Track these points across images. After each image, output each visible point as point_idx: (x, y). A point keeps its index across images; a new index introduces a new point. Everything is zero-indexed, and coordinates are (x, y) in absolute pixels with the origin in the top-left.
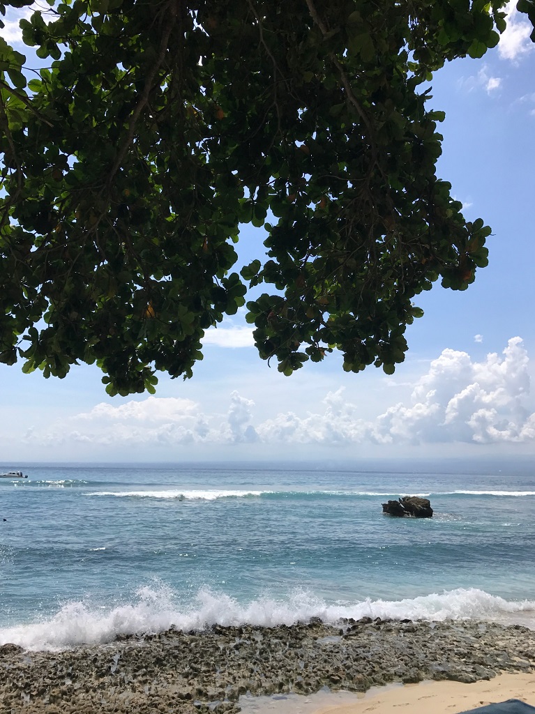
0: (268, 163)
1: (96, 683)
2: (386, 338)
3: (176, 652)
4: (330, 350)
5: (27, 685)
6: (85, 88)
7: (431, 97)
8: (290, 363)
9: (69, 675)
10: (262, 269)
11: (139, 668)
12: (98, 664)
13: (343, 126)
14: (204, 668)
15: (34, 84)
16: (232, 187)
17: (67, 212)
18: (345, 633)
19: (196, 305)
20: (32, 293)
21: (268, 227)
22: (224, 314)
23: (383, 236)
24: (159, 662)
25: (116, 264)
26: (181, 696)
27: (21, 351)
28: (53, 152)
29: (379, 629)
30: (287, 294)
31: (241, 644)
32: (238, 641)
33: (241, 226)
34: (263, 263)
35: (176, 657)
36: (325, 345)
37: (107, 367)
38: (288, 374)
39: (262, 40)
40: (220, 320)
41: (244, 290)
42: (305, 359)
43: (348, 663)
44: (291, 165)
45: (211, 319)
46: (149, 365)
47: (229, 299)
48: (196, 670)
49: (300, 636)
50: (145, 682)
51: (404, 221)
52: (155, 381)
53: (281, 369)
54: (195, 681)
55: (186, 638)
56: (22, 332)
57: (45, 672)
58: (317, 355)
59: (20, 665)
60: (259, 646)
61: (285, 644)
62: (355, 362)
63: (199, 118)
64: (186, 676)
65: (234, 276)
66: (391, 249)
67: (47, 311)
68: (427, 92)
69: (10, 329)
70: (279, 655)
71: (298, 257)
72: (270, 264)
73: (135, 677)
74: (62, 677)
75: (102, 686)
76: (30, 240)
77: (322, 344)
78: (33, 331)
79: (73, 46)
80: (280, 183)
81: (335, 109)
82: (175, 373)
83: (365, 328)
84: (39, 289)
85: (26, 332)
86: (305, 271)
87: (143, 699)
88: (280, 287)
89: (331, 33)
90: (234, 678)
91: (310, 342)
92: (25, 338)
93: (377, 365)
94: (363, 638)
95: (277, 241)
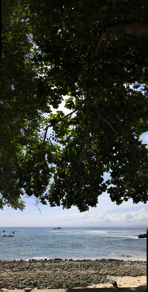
0: (108, 159)
1: (76, 269)
2: (143, 194)
3: (91, 265)
4: (129, 198)
5: (63, 268)
6: (71, 150)
7: (142, 141)
8: (119, 202)
9: (71, 267)
10: (110, 181)
11: (85, 267)
12: (76, 265)
13: (124, 150)
14: (98, 268)
15: (62, 151)
16: (101, 165)
17: (68, 174)
18: (130, 264)
19: (96, 191)
20: (62, 191)
21: (110, 172)
22: (103, 192)
23: (138, 171)
24: (88, 266)
25: (78, 184)
26: (94, 273)
27: (61, 203)
28: (65, 163)
29: (139, 263)
30: (117, 186)
31: (105, 264)
32: (104, 264)
33: (104, 173)
34: (110, 180)
35: (91, 266)
36: (128, 197)
37: (78, 206)
38: (118, 205)
39: (104, 136)
40: (102, 193)
41: (107, 186)
42: (123, 201)
43: (131, 270)
44: (114, 159)
45: (100, 193)
46: (87, 205)
47: (104, 188)
48: (96, 268)
49: (119, 264)
50: (86, 270)
51: (143, 168)
52: (89, 208)
53: (117, 204)
54: (96, 271)
55: (93, 262)
56: (61, 199)
57: (66, 266)
58: (126, 200)
59: (61, 264)
60: (110, 265)
61: (115, 265)
62: (136, 201)
63: (93, 152)
64: (94, 269)
65: (104, 183)
66: (141, 174)
67: (66, 195)
68: (141, 140)
69: (59, 199)
70: (114, 267)
71: (118, 178)
72: (112, 180)
73: (84, 269)
74: (69, 267)
75: (77, 270)
76: (61, 181)
77: (127, 197)
78: (63, 199)
79: (69, 143)
80: (112, 163)
81: (122, 147)
82: (92, 206)
83: (137, 193)
84: (64, 190)
85: (62, 199)
86: (121, 181)
87: (86, 273)
88: (114, 185)
89: (118, 133)
90: (105, 271)
91: (124, 197)
92: (62, 201)
93: (142, 201)
94: (135, 265)
95: (113, 175)
